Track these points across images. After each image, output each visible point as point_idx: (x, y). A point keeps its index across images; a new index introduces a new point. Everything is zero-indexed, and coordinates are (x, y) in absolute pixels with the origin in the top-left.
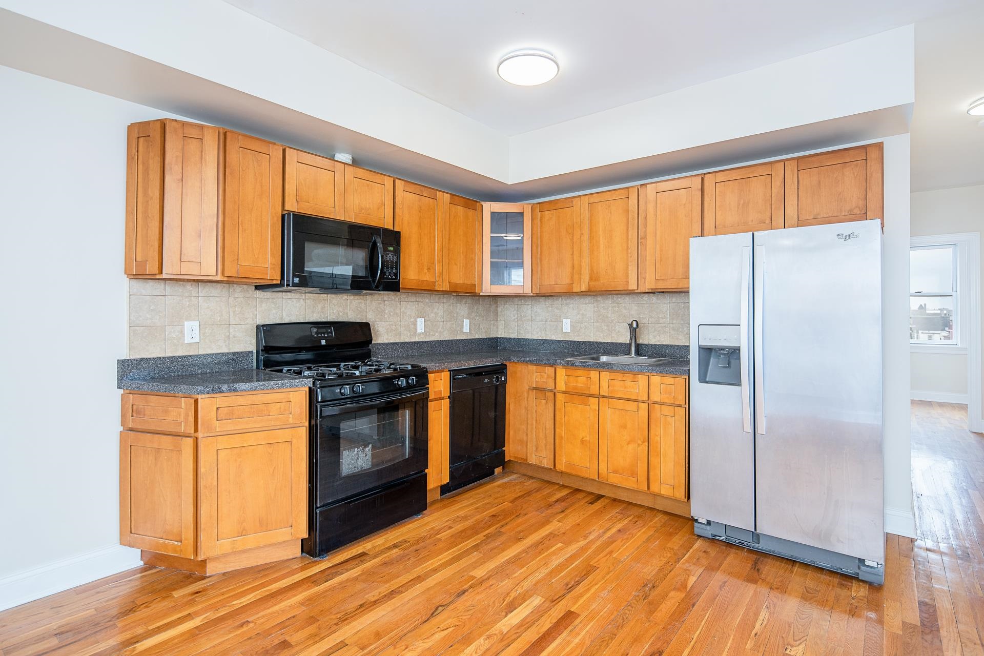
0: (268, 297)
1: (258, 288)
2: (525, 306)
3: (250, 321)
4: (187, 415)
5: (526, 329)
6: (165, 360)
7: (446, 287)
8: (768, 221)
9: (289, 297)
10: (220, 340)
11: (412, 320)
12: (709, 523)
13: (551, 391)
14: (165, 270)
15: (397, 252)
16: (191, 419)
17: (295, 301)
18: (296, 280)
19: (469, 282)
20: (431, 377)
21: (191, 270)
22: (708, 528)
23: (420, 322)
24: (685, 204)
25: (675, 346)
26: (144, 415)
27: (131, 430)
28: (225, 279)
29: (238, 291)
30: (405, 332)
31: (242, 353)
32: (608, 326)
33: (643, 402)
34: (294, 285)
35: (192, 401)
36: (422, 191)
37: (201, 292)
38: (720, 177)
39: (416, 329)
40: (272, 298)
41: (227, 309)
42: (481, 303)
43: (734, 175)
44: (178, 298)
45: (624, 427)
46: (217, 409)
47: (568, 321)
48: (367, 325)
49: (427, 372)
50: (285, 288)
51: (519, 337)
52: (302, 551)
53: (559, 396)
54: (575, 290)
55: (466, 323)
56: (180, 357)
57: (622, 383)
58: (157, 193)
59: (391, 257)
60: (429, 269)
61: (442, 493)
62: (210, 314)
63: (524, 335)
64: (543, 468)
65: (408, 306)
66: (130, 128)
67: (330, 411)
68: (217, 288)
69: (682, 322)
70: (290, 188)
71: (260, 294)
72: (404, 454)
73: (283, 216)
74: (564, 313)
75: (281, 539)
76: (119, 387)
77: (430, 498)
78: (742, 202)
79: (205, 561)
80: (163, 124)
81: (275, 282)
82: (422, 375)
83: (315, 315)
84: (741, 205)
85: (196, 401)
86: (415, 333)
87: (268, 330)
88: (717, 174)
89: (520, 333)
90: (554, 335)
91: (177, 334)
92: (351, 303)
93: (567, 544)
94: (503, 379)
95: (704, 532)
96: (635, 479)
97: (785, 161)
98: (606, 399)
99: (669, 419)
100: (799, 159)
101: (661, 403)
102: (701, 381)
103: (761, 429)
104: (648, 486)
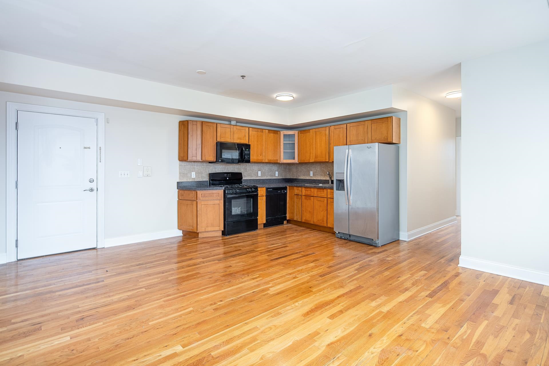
0: (212, 165)
1: (210, 162)
2: (299, 167)
3: (207, 172)
4: (194, 196)
5: (299, 175)
7: (267, 161)
10: (200, 177)
11: (257, 172)
12: (339, 233)
13: (301, 195)
14: (189, 159)
15: (249, 151)
16: (195, 197)
17: (220, 166)
18: (220, 161)
19: (275, 159)
20: (259, 189)
21: (194, 159)
22: (339, 234)
23: (259, 173)
24: (342, 133)
26: (184, 196)
27: (180, 200)
28: (202, 161)
29: (205, 164)
30: (254, 176)
31: (206, 181)
32: (324, 174)
33: (326, 198)
34: (220, 162)
35: (195, 192)
36: (258, 130)
37: (195, 164)
39: (258, 175)
41: (202, 169)
43: (355, 124)
44: (190, 166)
45: (321, 206)
46: (201, 194)
47: (312, 172)
48: (241, 174)
49: (258, 187)
50: (217, 163)
52: (222, 235)
53: (303, 197)
54: (311, 162)
55: (277, 173)
57: (320, 192)
58: (187, 140)
59: (246, 152)
60: (260, 155)
61: (264, 227)
62: (198, 170)
64: (299, 221)
65: (255, 167)
66: (180, 122)
67: (229, 196)
68: (200, 163)
70: (219, 135)
71: (210, 164)
72: (251, 212)
73: (217, 143)
74: (311, 169)
75: (216, 229)
76: (177, 189)
77: (259, 227)
79: (198, 233)
80: (188, 121)
81: (214, 161)
82: (256, 188)
83: (225, 170)
84: (357, 134)
85: (197, 192)
90: (308, 177)
91: (190, 175)
92: (236, 166)
93: (295, 237)
94: (286, 191)
95: (338, 236)
96: (323, 223)
97: (368, 121)
98: (316, 198)
99: (332, 203)
100: (372, 120)
101: (330, 198)
102: (336, 190)
103: (350, 204)
104: (327, 225)
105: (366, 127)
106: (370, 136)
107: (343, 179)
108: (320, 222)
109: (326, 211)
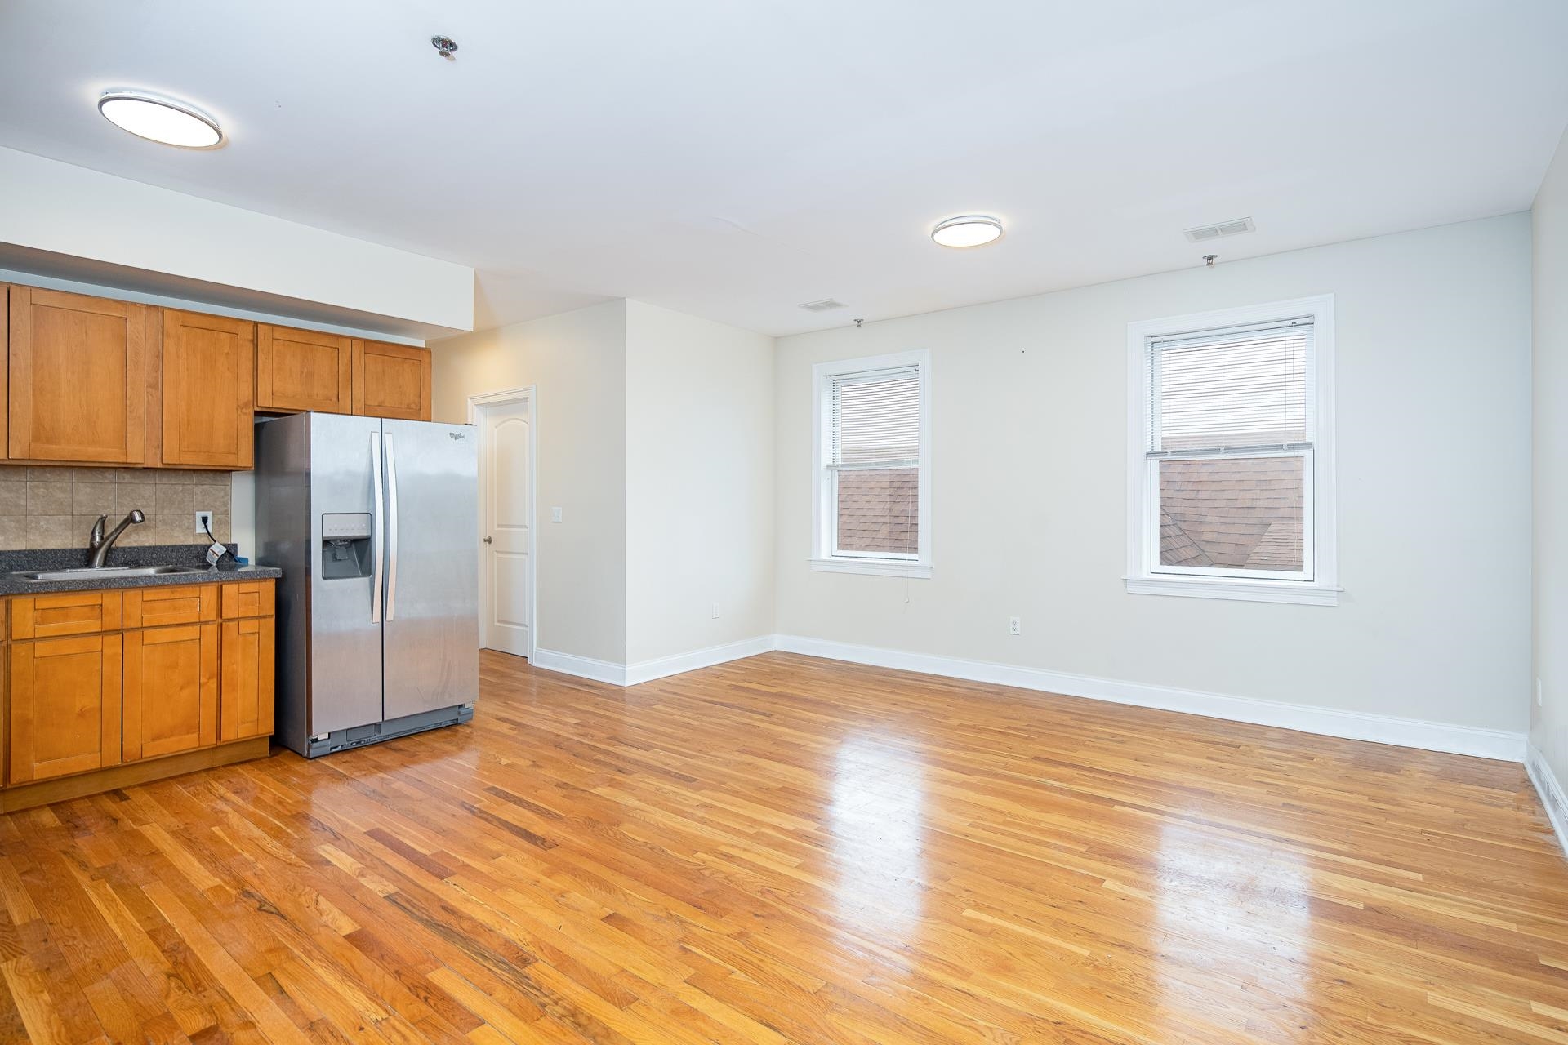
8: (335, 399)
12: (330, 736)
22: (329, 741)
24: (227, 354)
25: (169, 546)
38: (279, 334)
43: (296, 337)
69: (180, 513)
78: (305, 371)
84: (304, 375)
88: (274, 328)
95: (323, 749)
96: (196, 735)
97: (352, 338)
98: (138, 634)
99: (250, 638)
100: (366, 341)
101: (238, 619)
102: (324, 578)
103: (390, 616)
104: (219, 737)
105: (344, 360)
106: (359, 392)
107: (365, 533)
108: (168, 740)
109: (211, 681)
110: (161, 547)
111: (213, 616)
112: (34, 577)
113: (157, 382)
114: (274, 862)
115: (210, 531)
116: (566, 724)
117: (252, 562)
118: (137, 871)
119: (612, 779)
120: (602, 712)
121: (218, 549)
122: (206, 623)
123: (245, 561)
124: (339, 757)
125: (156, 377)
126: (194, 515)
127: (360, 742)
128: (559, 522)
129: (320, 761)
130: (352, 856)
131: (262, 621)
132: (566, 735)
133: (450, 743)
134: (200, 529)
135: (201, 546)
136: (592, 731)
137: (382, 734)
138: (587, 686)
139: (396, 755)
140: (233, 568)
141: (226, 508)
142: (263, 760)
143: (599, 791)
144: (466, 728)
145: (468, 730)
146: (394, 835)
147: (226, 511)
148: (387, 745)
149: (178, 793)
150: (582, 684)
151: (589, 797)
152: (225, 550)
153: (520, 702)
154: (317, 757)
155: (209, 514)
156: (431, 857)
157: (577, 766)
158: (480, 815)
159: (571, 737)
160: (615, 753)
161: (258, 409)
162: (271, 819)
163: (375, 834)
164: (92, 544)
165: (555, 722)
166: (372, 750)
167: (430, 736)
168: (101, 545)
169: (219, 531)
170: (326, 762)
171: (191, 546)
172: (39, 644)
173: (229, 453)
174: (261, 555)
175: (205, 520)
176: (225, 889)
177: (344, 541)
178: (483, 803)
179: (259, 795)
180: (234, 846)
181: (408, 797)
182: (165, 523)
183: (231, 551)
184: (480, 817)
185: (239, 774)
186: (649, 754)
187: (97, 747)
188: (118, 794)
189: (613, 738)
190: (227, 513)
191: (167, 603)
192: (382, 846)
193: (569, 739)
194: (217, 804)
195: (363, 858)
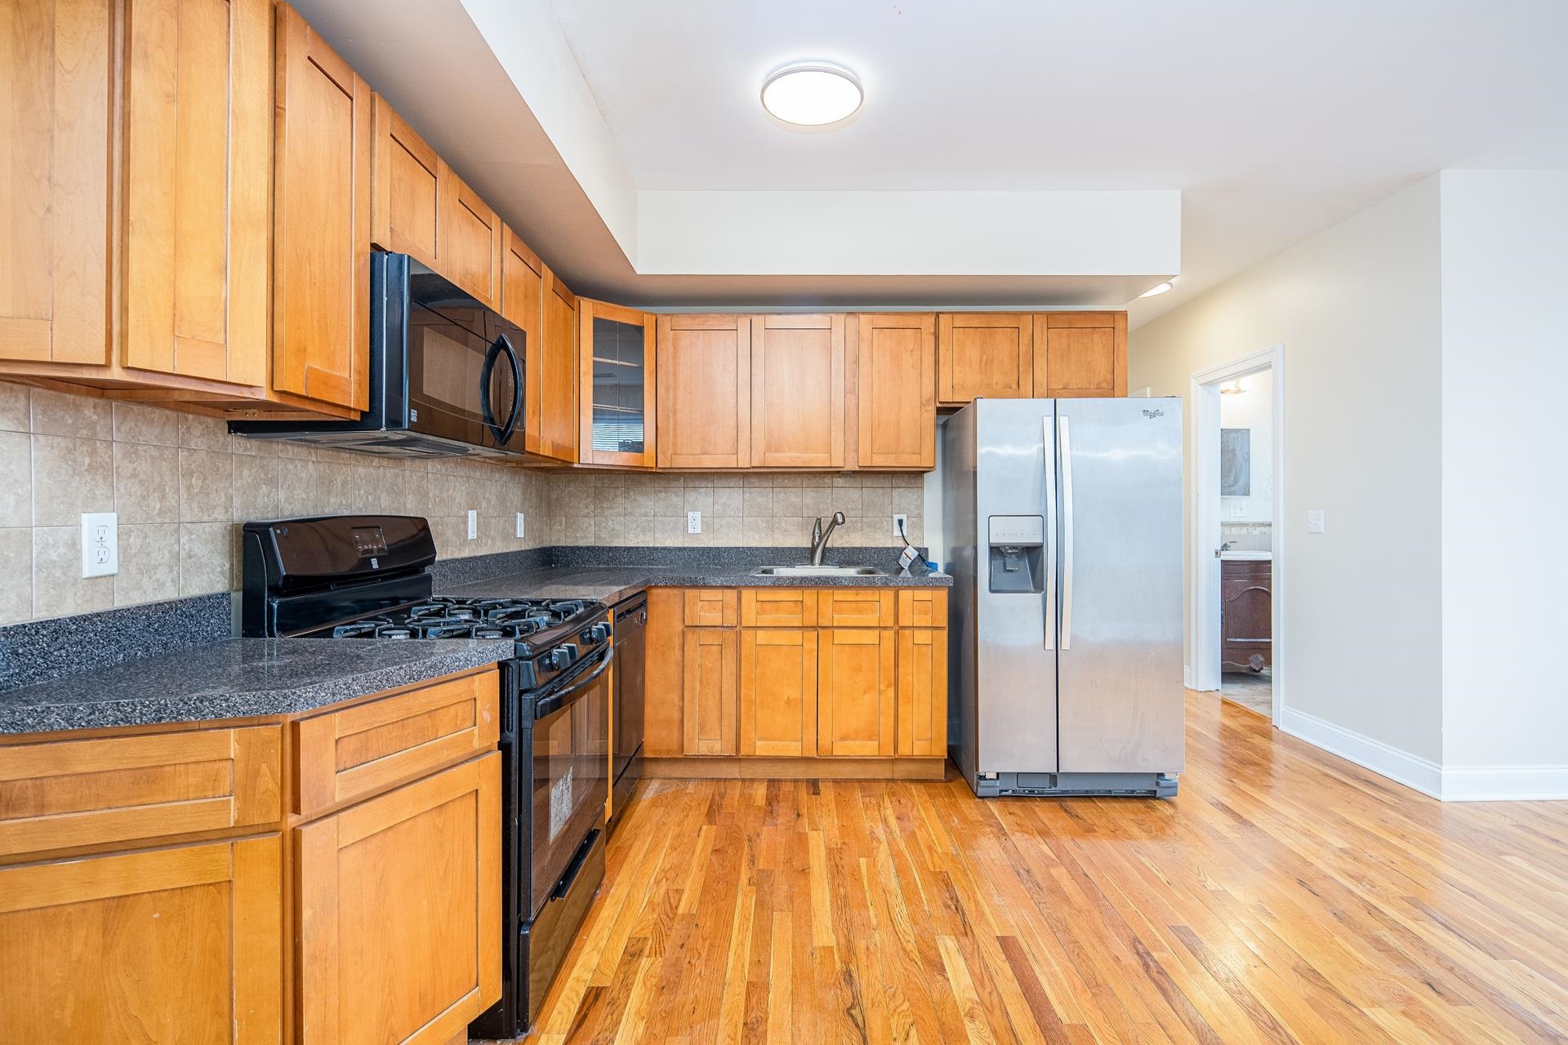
0: (253, 454)
1: (236, 427)
2: (612, 490)
3: (218, 513)
4: (254, 774)
5: (613, 530)
6: (37, 632)
8: (1014, 386)
9: (290, 455)
10: (159, 565)
11: (462, 513)
12: (997, 776)
13: (731, 628)
16: (273, 780)
17: (299, 465)
18: (414, 416)
22: (997, 782)
23: (472, 519)
24: (912, 350)
25: (872, 548)
26: (44, 806)
29: (195, 433)
30: (455, 539)
31: (209, 598)
32: (768, 522)
33: (888, 628)
36: (528, 256)
37: (119, 429)
38: (960, 321)
39: (468, 533)
40: (261, 457)
41: (176, 482)
42: (534, 483)
43: (976, 322)
44: (65, 444)
46: (337, 741)
47: (698, 514)
48: (426, 526)
51: (597, 545)
53: (746, 636)
55: (520, 519)
56: (73, 620)
62: (139, 493)
63: (608, 539)
65: (458, 486)
68: (152, 421)
69: (880, 515)
70: (381, 193)
74: (689, 502)
78: (985, 358)
84: (983, 363)
86: (465, 542)
87: (287, 537)
88: (955, 316)
89: (599, 538)
90: (671, 538)
91: (62, 550)
94: (645, 616)
95: (992, 789)
96: (876, 743)
97: (1033, 314)
98: (829, 632)
99: (924, 649)
100: (1049, 314)
101: (913, 628)
102: (992, 591)
103: (1065, 644)
104: (896, 749)
105: (1025, 339)
106: (1041, 375)
107: (1037, 540)
108: (852, 742)
109: (889, 689)
110: (866, 549)
111: (890, 623)
112: (771, 572)
113: (854, 388)
114: (892, 938)
115: (905, 534)
116: (1323, 844)
117: (941, 568)
118: (782, 888)
119: (1411, 1000)
120: (1395, 841)
121: (912, 553)
122: (885, 628)
123: (934, 567)
124: (1010, 803)
125: (854, 383)
126: (892, 517)
127: (1033, 791)
128: (1321, 533)
129: (988, 803)
130: (972, 974)
131: (935, 632)
132: (1323, 867)
133: (1140, 824)
134: (897, 533)
135: (898, 549)
136: (1372, 874)
137: (1057, 788)
138: (1368, 782)
139: (1070, 822)
140: (924, 573)
141: (918, 512)
142: (937, 784)
143: (1382, 1016)
144: (1167, 806)
145: (1169, 811)
146: (1030, 957)
147: (919, 514)
148: (1063, 804)
149: (856, 800)
150: (1357, 778)
151: (1359, 1023)
152: (917, 553)
153: (1252, 783)
154: (986, 797)
155: (904, 517)
156: (1066, 1030)
157: (1338, 939)
158: (1155, 975)
159: (1331, 872)
160: (1419, 939)
161: (939, 405)
162: (914, 868)
163: (1007, 944)
164: (813, 544)
165: (1305, 835)
166: (1046, 804)
167: (1116, 805)
168: (818, 544)
169: (913, 534)
170: (993, 807)
171: (889, 548)
172: (760, 633)
173: (914, 453)
174: (949, 560)
175: (901, 522)
176: (834, 955)
177: (1014, 548)
178: (1165, 955)
179: (916, 830)
180: (867, 894)
181: (1067, 900)
182: (869, 526)
183: (922, 555)
184: (1154, 980)
185: (911, 795)
186: (1499, 967)
187: (799, 736)
188: (814, 785)
189: (1413, 902)
190: (920, 516)
191: (853, 605)
192: (1010, 973)
193: (1326, 877)
194: (877, 827)
195: (982, 984)
